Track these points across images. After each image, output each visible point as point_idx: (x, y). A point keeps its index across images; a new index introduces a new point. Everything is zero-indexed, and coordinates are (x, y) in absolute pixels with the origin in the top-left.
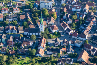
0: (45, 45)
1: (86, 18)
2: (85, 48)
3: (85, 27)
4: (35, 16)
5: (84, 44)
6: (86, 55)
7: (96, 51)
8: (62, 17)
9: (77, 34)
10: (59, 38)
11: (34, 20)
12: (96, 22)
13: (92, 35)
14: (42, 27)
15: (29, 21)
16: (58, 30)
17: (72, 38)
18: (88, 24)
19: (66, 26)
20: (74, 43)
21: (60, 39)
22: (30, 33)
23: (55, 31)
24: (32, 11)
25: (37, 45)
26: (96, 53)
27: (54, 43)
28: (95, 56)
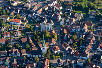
0: (49, 66)
1: (85, 37)
2: (88, 66)
4: (36, 38)
5: (86, 62)
8: (62, 38)
9: (79, 53)
10: (61, 58)
11: (36, 42)
12: (95, 41)
14: (44, 49)
15: (31, 43)
16: (60, 50)
17: (74, 58)
19: (68, 46)
20: (76, 63)
21: (63, 60)
22: (33, 55)
23: (57, 51)
24: (33, 34)
25: (41, 66)
27: (57, 64)
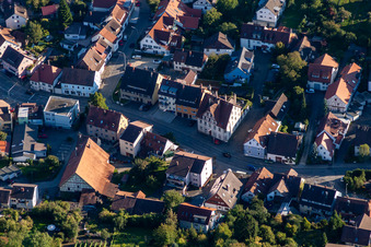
3: (91, 33)
6: (96, 158)
7: (141, 135)
13: (121, 69)
18: (100, 19)
26: (142, 143)
28: (139, 161)
